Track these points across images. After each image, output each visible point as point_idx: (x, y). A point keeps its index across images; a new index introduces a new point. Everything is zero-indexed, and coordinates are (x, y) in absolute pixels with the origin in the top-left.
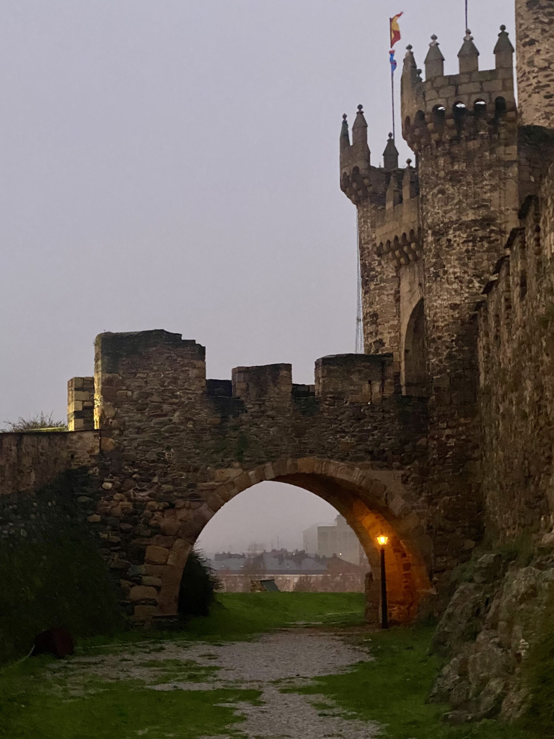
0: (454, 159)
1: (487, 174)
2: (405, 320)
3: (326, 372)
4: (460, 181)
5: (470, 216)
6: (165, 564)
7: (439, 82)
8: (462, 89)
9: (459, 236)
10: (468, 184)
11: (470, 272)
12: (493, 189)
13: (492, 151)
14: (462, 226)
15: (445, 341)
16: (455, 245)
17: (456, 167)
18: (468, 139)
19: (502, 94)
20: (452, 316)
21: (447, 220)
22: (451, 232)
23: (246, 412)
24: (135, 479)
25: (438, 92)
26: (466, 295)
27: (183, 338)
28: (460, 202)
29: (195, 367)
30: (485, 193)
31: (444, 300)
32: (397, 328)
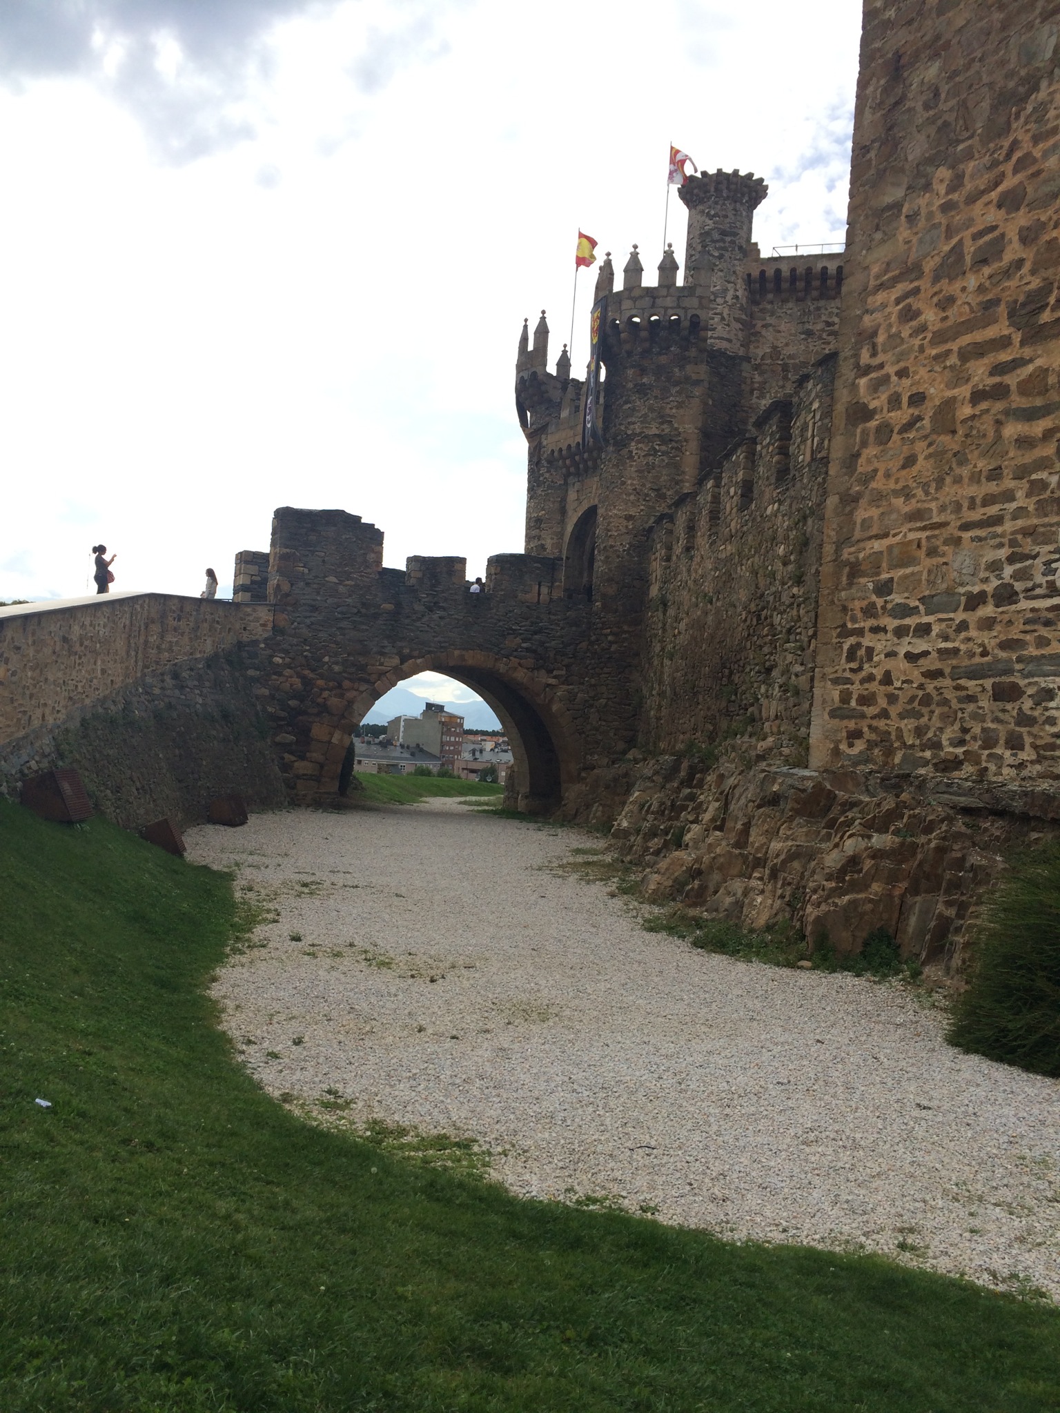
0: (643, 371)
1: (674, 390)
2: (570, 528)
3: (499, 569)
4: (646, 395)
5: (654, 431)
6: (330, 742)
7: (636, 293)
8: (659, 301)
9: (641, 449)
10: (656, 397)
11: (648, 485)
12: (680, 405)
13: (682, 368)
14: (647, 438)
15: (616, 551)
16: (636, 457)
17: (645, 380)
18: (660, 354)
19: (698, 312)
20: (627, 527)
21: (629, 432)
22: (633, 444)
23: (420, 601)
24: (306, 657)
25: (635, 302)
26: (642, 507)
27: (363, 521)
28: (645, 416)
29: (373, 551)
30: (671, 409)
31: (619, 510)
32: (561, 535)
